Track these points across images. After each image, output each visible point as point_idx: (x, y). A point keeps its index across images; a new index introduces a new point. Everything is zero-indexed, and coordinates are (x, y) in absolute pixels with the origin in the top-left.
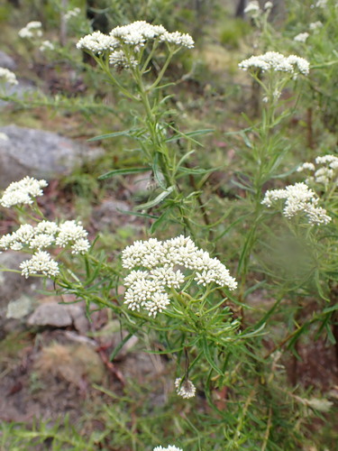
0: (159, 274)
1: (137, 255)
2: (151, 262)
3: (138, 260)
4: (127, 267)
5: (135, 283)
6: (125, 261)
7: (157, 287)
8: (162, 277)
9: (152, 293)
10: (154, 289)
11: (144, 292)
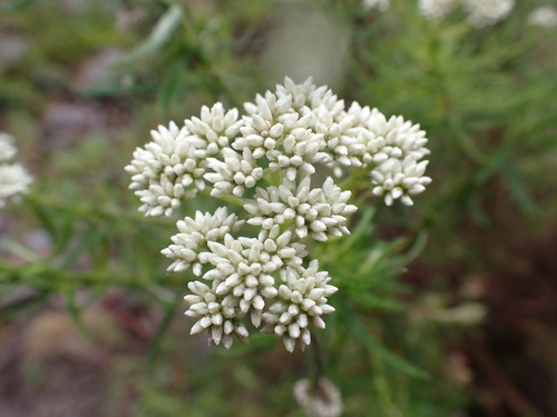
0: (276, 206)
1: (178, 168)
2: (239, 176)
3: (187, 180)
4: (155, 212)
5: (204, 256)
6: (146, 196)
7: (287, 251)
8: (289, 213)
9: (275, 273)
10: (277, 261)
11: (252, 281)
